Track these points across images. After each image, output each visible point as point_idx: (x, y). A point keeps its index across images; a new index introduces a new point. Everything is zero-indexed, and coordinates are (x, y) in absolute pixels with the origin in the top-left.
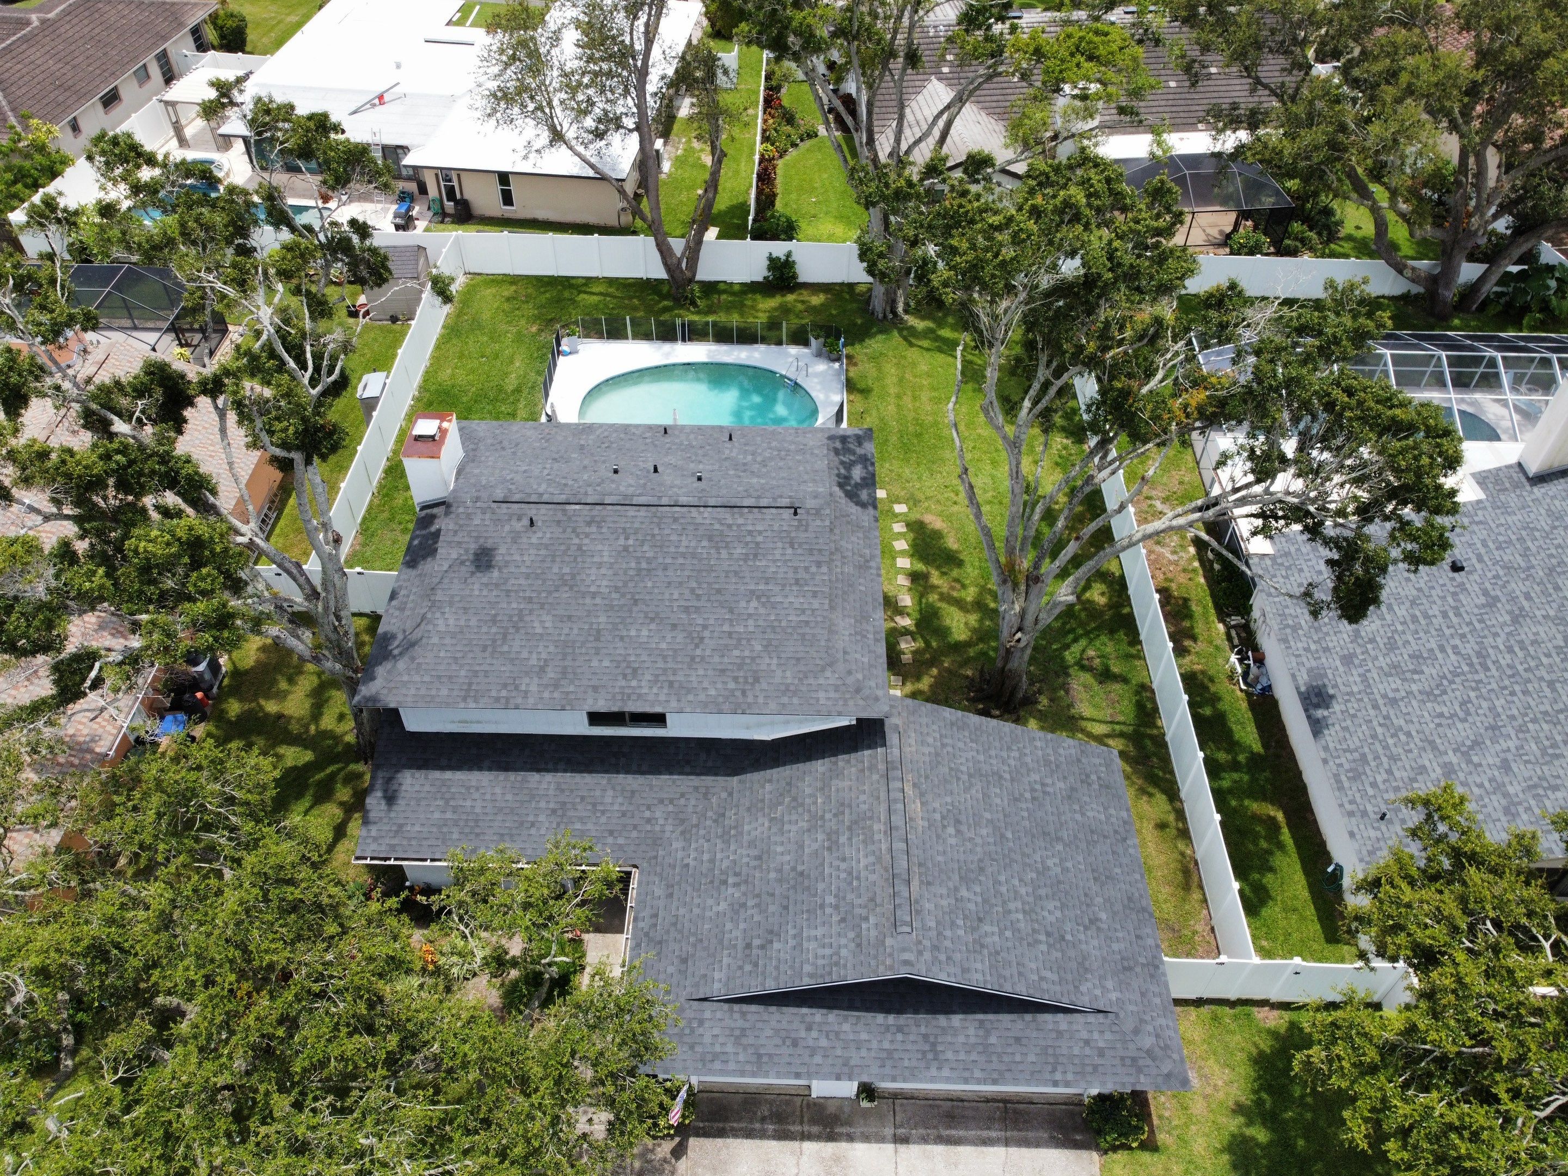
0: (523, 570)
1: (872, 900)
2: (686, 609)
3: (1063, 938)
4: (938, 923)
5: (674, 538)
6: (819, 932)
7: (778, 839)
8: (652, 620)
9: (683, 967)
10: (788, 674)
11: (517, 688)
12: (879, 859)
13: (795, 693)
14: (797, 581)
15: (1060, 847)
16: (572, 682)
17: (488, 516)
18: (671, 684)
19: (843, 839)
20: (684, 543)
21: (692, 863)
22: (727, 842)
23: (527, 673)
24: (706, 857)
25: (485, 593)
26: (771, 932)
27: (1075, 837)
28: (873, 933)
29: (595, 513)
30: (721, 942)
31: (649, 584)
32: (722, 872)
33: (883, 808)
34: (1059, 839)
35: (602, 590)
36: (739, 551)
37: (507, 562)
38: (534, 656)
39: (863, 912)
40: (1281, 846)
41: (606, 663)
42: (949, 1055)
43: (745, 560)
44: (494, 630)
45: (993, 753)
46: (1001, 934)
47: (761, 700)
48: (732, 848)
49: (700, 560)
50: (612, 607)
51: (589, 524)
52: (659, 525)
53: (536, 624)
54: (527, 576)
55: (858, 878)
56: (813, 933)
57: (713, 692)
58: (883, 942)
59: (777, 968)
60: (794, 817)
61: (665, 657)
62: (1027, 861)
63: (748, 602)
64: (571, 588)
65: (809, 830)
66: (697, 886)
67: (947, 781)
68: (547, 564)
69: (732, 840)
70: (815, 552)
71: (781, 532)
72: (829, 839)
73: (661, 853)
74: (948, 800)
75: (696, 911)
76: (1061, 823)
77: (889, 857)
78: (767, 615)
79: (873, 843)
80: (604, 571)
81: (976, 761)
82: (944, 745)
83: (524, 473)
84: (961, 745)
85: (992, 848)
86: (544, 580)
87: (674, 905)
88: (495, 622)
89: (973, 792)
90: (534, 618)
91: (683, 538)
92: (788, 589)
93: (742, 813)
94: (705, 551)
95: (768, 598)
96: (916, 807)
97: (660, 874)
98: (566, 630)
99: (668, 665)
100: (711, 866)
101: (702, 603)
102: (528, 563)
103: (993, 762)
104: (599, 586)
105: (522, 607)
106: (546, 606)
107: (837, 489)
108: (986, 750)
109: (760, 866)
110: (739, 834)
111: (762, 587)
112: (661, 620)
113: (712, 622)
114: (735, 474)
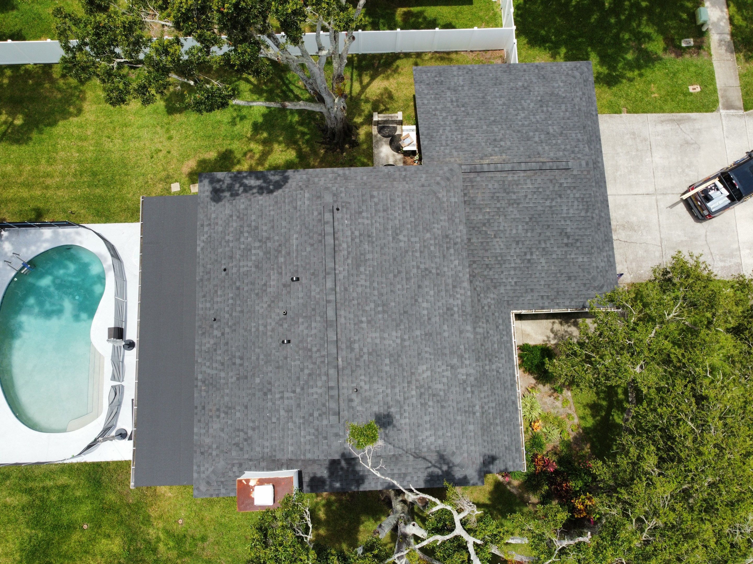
0: (389, 391)
2: (408, 279)
3: (541, 101)
4: (559, 151)
5: (359, 290)
6: (565, 208)
7: (508, 232)
8: (416, 301)
9: (573, 278)
10: (442, 218)
11: (465, 382)
12: (529, 177)
13: (453, 215)
14: (384, 211)
15: (489, 98)
16: (458, 347)
18: (454, 287)
19: (514, 197)
20: (363, 282)
21: (515, 280)
22: (505, 261)
23: (456, 376)
24: (512, 272)
25: (406, 414)
26: (561, 233)
27: (479, 90)
28: (569, 180)
29: (344, 346)
30: (562, 259)
31: (393, 304)
32: (523, 262)
33: (498, 174)
34: (483, 97)
35: (399, 335)
36: (366, 246)
37: (384, 404)
38: (445, 374)
39: (557, 185)
40: (421, 13)
41: (445, 327)
43: (373, 242)
44: (431, 403)
45: (442, 123)
46: (550, 125)
47: (459, 234)
48: (509, 258)
49: (374, 272)
50: (410, 327)
51: (352, 350)
52: (350, 301)
53: (425, 375)
54: (393, 387)
55: (538, 188)
56: (565, 211)
57: (456, 262)
58: (575, 176)
59: (580, 229)
60: (496, 224)
61: (439, 292)
62: (504, 112)
63: (400, 241)
64: (399, 356)
65: (505, 216)
66: (529, 276)
67: (471, 144)
68: (384, 374)
69: (504, 258)
70: (364, 198)
71: (351, 219)
72: (513, 204)
73: (506, 299)
74: (483, 144)
75: (543, 275)
76: (473, 96)
77: (528, 172)
78: (408, 229)
79: (519, 180)
80: (386, 335)
81: (451, 130)
82: (447, 145)
83: (291, 411)
84: (444, 137)
85: (504, 126)
86: (395, 375)
87: (538, 287)
88: (426, 404)
89: (472, 133)
90: (421, 378)
91: (360, 283)
92: (390, 216)
93: (488, 254)
94: (368, 269)
95: (396, 229)
96: (496, 158)
97: (518, 297)
98: (427, 356)
99: (443, 288)
100: (518, 269)
101: (403, 270)
102: (384, 388)
103: (448, 123)
104: (397, 337)
105: (414, 387)
106: (413, 371)
107: (275, 194)
108: (442, 126)
109: (523, 241)
110: (501, 255)
111: (390, 232)
112: (416, 295)
113: (414, 263)
114: (285, 257)
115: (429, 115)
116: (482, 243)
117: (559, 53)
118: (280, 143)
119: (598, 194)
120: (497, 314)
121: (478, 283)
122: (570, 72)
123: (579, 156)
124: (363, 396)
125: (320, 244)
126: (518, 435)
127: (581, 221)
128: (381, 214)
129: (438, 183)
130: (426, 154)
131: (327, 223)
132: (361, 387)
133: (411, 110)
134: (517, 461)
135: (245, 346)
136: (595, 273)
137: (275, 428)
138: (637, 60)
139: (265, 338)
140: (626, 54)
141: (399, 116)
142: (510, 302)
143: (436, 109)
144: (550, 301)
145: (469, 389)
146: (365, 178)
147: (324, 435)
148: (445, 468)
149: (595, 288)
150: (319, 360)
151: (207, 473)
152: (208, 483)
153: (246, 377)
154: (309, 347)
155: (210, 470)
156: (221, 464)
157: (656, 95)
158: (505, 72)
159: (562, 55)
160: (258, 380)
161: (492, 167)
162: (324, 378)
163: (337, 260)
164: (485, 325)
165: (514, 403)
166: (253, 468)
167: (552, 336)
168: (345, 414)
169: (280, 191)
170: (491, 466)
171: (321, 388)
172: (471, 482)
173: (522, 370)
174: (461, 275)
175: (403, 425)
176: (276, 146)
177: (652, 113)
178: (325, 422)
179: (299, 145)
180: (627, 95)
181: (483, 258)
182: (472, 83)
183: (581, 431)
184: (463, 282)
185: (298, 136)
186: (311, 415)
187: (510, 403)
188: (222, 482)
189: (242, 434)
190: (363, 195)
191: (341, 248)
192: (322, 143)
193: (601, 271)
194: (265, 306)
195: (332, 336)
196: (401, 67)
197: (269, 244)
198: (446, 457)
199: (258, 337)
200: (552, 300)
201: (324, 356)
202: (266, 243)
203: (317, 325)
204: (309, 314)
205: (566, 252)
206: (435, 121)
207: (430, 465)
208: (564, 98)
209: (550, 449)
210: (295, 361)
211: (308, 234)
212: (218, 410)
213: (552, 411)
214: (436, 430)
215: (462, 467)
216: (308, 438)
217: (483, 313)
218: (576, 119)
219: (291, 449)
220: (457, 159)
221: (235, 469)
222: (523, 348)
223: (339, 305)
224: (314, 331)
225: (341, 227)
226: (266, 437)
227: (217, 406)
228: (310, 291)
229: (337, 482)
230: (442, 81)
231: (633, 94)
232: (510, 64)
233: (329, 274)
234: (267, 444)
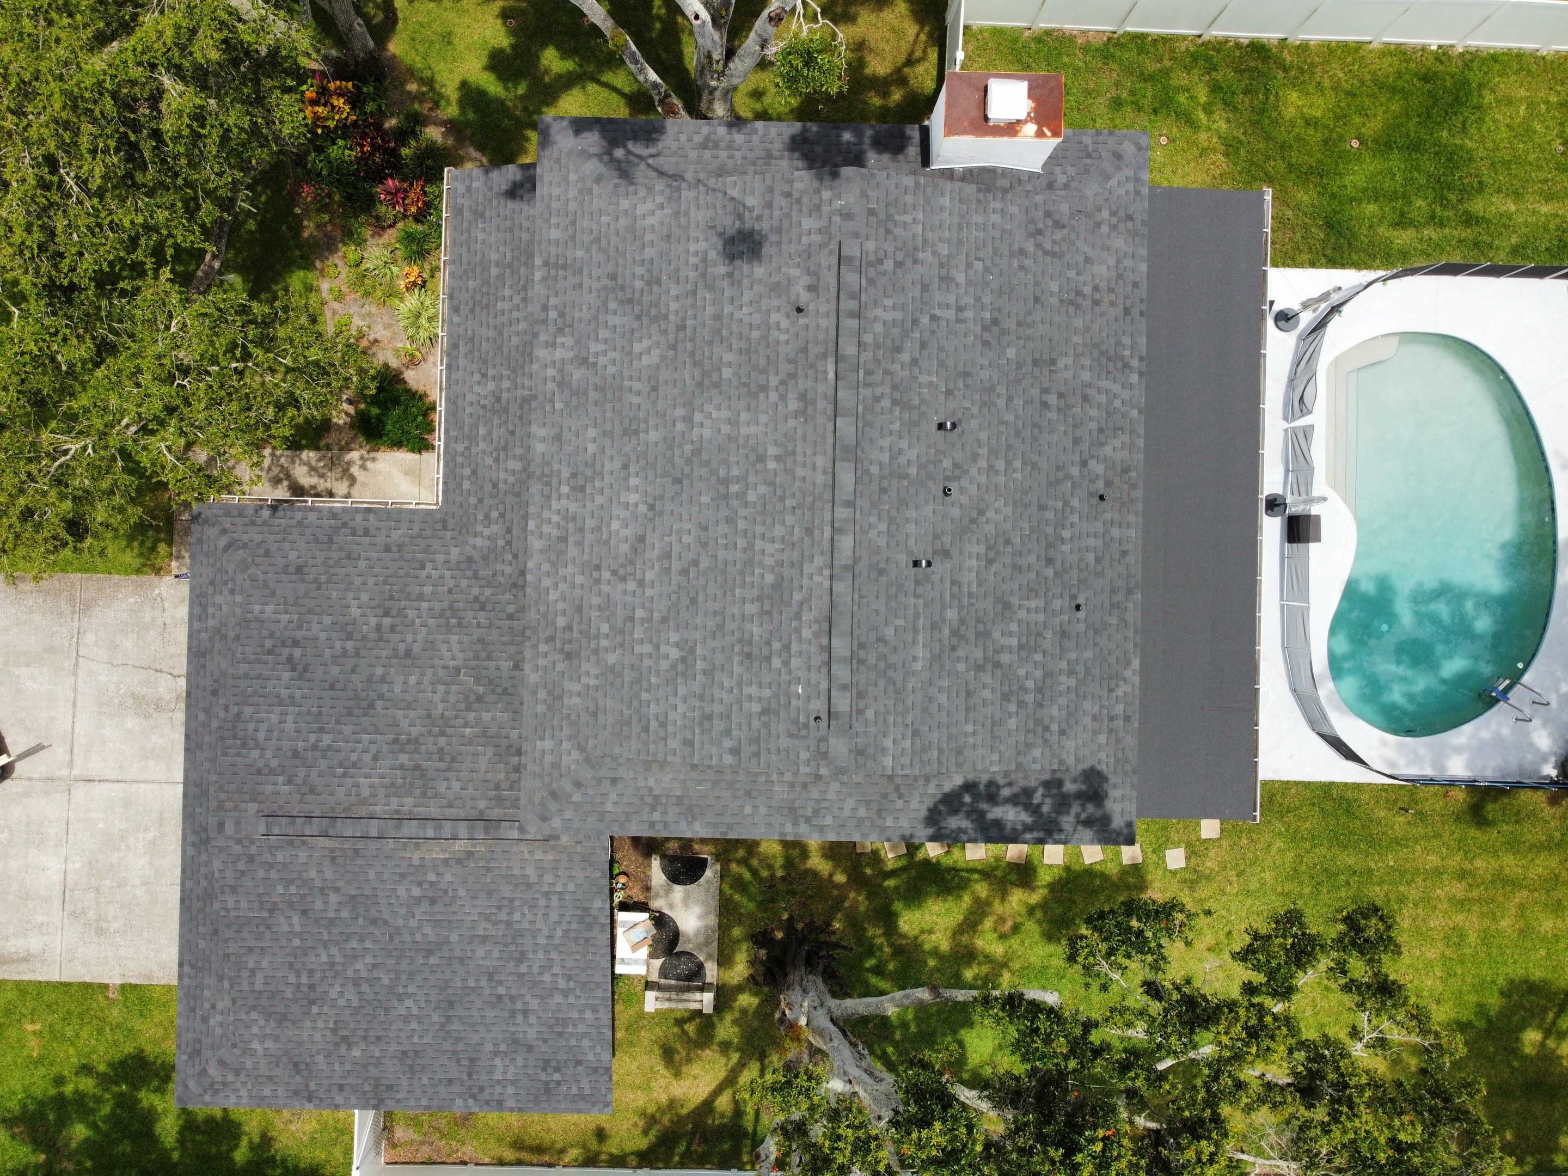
0: (727, 309)
1: (312, 790)
2: (667, 555)
3: (312, 1002)
4: (284, 865)
5: (779, 531)
7: (426, 680)
8: (651, 507)
9: (292, 569)
10: (577, 700)
11: (560, 331)
12: (363, 802)
13: (550, 708)
14: (710, 718)
15: (435, 1018)
16: (567, 404)
17: (816, 238)
18: (563, 540)
19: (404, 758)
20: (770, 548)
21: (424, 573)
22: (442, 614)
23: (578, 342)
24: (428, 590)
25: (693, 260)
26: (305, 670)
27: (458, 1040)
28: (269, 789)
29: (821, 404)
30: (311, 611)
31: (705, 499)
32: (400, 610)
33: (434, 811)
34: (449, 1019)
35: (696, 431)
36: (756, 631)
37: (739, 282)
38: (601, 347)
39: (299, 780)
41: (592, 448)
42: (204, 857)
43: (740, 641)
44: (639, 284)
45: (554, 955)
46: (296, 935)
47: (542, 662)
48: (431, 622)
49: (742, 573)
50: (671, 447)
51: (803, 397)
52: (800, 506)
53: (646, 343)
54: (717, 317)
55: (345, 775)
56: (290, 718)
57: (553, 595)
58: (254, 800)
59: (259, 676)
60: (452, 698)
61: (599, 528)
62: (404, 977)
63: (677, 645)
64: (700, 385)
65: (429, 716)
66: (391, 580)
67: (490, 893)
68: (735, 344)
69: (442, 621)
70: (754, 748)
71: (788, 696)
72: (409, 741)
73: (449, 534)
74: (462, 893)
75: (358, 581)
76: (472, 1025)
77: (363, 814)
78: (658, 673)
79: (387, 796)
80: (726, 429)
81: (535, 933)
82: (547, 895)
83: (941, 279)
84: (554, 916)
85: (407, 938)
86: (711, 343)
87: (374, 555)
88: (649, 283)
89: (485, 925)
90: (654, 338)
91: (778, 546)
92: (697, 704)
93: (478, 633)
94: (756, 579)
95: (683, 674)
96: (436, 853)
97: (420, 536)
98: (637, 386)
99: (588, 535)
100: (414, 596)
101: (675, 577)
102: (737, 315)
103: (541, 955)
104: (702, 425)
105: (671, 317)
106: (672, 352)
107: (958, 781)
108: (556, 947)
109: (396, 656)
110: (449, 629)
111: (700, 665)
112: (652, 520)
113: (649, 592)
114: (944, 620)
115: (583, 977)
116: (489, 658)
117: (252, 1148)
118: (935, 952)
119: (207, 765)
120: (473, 500)
121: (508, 570)
122: (230, 1078)
123: (237, 849)
124: (784, 298)
125: (863, 639)
126: (454, 243)
127: (256, 693)
128: (718, 708)
129: (578, 785)
130: (598, 874)
131: (844, 688)
132: (788, 316)
133: (624, 1014)
134: (461, 189)
135: (1036, 431)
136: (239, 578)
137: (977, 248)
138: (63, 1121)
139: (994, 443)
140: (87, 1140)
141: (651, 1002)
142: (440, 526)
143: (566, 993)
144: (351, 524)
145: (553, 314)
146: (748, 810)
147: (873, 219)
148: (619, 153)
149: (245, 546)
150: (878, 377)
151: (1120, 176)
152: (1118, 156)
153: (1035, 363)
154: (898, 409)
155: (1113, 182)
156: (1091, 189)
157: (30, 1027)
158: (390, 1087)
159: (244, 1142)
160: (1011, 353)
161: (447, 831)
162: (868, 338)
163: (826, 598)
164: (502, 475)
165: (455, 309)
166: (1025, 178)
167: (355, 470)
168: (827, 260)
169: (947, 788)
170: (518, 177)
171: (876, 319)
172: (565, 123)
173: (431, 399)
174: (546, 567)
175: (701, 238)
176: (945, 946)
177: (48, 983)
178: (870, 245)
179: (891, 945)
180: (100, 1031)
181: (491, 625)
182: (472, 1060)
183: (318, 264)
184: (541, 551)
185: (891, 966)
186: (899, 264)
187: (465, 310)
188: (1089, 156)
189: (1048, 246)
190: (757, 754)
191: (815, 627)
192: (836, 945)
193: (226, 583)
194: (990, 514)
195: (846, 427)
196: (638, 1131)
197: (979, 654)
198: (615, 173)
199: (1009, 447)
200: (345, 525)
201: (867, 385)
202: (985, 658)
203: (878, 456)
204: (895, 482)
205: (300, 628)
206: (570, 963)
207: (650, 161)
208: (254, 1008)
209: (390, 231)
210: (930, 384)
211: (889, 666)
212: (1096, 303)
213: (374, 310)
214: (632, 228)
215: (583, 152)
216: (908, 218)
217: (503, 503)
218: (233, 948)
219: (946, 201)
220: (527, 856)
221: (1061, 179)
222: (422, 446)
223: (827, 496)
224: (886, 442)
225: (813, 676)
226: (997, 233)
227: (1097, 309)
228: (890, 535)
229: (848, 143)
230: (544, 1069)
231: (84, 1034)
232: (375, 1107)
233: (846, 568)
234: (995, 218)
